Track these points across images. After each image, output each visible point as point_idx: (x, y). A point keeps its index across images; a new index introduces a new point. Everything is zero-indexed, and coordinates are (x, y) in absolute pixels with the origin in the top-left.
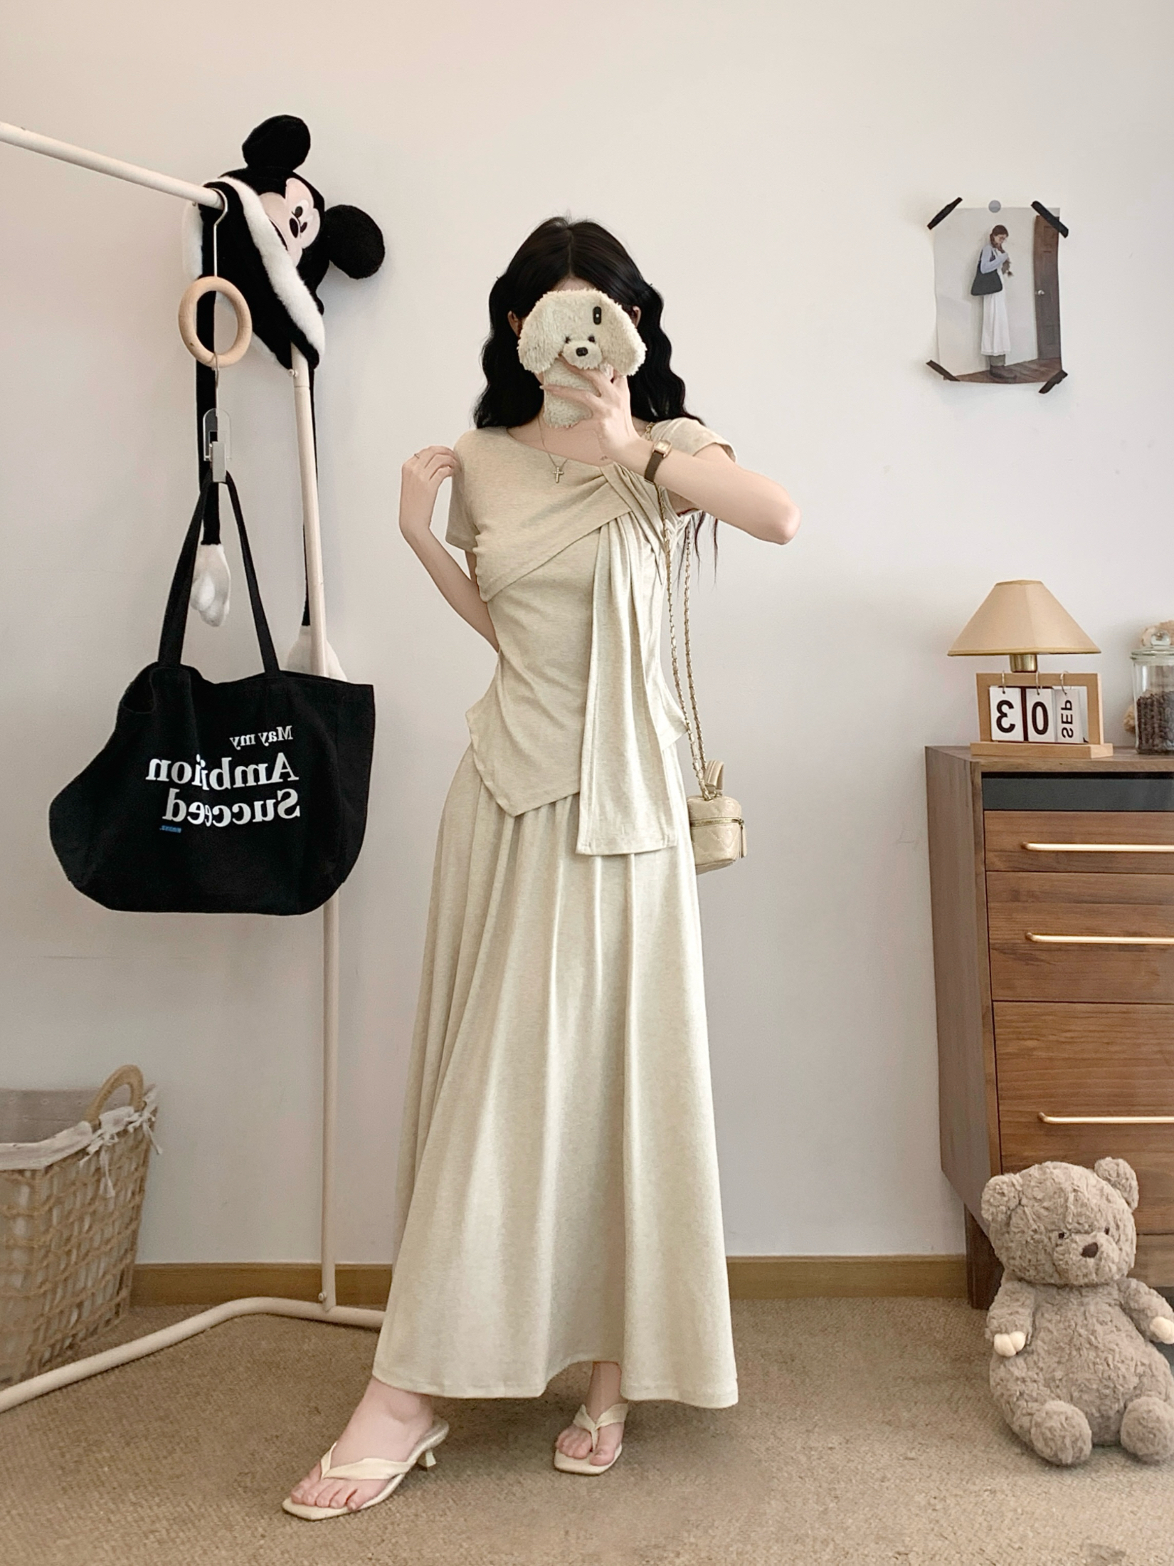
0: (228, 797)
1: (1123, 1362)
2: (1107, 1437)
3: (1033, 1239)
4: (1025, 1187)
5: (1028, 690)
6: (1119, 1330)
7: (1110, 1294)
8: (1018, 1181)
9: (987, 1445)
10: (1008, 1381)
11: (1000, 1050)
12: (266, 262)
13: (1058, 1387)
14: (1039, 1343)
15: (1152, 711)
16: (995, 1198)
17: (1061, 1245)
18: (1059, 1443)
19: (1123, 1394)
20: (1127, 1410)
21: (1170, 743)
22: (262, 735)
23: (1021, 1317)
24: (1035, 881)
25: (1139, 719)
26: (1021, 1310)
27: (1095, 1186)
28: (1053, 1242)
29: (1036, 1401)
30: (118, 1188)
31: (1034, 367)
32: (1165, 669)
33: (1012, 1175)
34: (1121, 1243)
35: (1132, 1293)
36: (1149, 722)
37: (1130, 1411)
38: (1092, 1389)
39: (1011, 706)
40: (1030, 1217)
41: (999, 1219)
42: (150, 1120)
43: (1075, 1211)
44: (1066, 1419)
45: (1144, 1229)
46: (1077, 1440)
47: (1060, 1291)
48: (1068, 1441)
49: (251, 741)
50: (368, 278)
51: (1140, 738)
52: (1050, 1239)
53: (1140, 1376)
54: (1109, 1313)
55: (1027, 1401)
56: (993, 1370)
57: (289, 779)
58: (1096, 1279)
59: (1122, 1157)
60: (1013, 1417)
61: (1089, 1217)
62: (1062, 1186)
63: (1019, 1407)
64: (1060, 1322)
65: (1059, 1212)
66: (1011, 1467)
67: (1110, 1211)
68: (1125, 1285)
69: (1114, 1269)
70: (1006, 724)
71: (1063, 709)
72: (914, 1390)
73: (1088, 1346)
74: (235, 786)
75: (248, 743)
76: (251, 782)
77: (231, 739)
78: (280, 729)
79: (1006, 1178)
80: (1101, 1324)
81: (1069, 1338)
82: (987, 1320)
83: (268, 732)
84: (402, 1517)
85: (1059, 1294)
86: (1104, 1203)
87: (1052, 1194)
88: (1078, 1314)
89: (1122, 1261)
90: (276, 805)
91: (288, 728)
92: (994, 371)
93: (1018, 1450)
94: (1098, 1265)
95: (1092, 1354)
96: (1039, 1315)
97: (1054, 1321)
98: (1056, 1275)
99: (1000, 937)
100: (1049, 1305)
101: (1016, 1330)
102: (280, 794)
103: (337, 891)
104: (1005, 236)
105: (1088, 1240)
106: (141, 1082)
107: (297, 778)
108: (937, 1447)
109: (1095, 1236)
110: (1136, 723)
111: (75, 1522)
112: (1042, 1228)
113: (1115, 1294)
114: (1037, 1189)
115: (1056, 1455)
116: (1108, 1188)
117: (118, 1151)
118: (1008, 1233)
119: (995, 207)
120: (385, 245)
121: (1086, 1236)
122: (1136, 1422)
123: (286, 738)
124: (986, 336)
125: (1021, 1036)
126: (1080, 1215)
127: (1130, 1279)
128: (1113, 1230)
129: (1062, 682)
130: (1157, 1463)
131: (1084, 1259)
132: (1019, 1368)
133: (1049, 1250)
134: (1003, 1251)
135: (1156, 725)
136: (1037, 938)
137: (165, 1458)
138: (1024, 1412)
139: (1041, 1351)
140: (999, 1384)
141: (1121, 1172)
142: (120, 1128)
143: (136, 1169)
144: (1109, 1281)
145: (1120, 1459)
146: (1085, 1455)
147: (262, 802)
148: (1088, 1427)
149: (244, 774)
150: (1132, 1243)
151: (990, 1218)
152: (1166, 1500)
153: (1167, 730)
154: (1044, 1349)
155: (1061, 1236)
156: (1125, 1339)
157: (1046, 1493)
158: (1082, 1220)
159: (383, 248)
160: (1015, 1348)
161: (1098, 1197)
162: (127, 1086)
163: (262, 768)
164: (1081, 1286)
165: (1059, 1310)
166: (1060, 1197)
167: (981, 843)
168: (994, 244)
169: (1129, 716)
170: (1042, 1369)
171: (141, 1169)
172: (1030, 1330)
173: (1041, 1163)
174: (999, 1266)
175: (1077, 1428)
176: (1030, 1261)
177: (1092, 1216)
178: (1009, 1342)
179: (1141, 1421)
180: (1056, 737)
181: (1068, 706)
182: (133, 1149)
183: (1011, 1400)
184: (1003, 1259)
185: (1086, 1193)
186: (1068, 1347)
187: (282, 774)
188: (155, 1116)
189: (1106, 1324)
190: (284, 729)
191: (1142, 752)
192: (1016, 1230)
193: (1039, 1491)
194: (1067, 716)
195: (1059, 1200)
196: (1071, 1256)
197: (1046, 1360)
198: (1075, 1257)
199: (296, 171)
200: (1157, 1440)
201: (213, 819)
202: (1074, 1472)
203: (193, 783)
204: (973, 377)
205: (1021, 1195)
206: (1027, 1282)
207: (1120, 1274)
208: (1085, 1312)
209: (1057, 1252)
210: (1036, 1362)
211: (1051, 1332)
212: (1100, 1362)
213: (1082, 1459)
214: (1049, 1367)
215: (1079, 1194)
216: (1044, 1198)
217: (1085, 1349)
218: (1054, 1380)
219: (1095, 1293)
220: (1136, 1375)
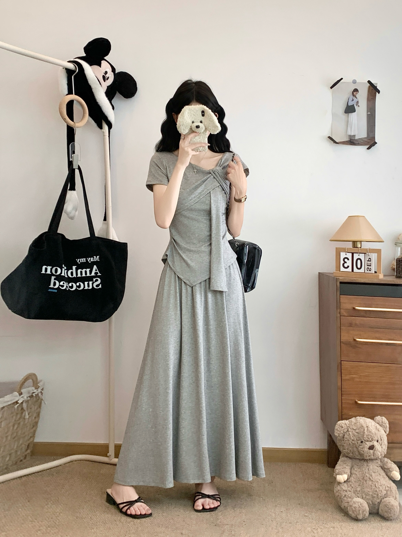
0: (75, 280)
1: (381, 486)
2: (374, 511)
3: (352, 443)
4: (350, 425)
6: (380, 475)
7: (377, 463)
8: (347, 423)
9: (332, 513)
10: (341, 491)
11: (343, 378)
13: (358, 493)
14: (352, 478)
15: (401, 263)
16: (339, 428)
17: (362, 445)
18: (358, 512)
19: (380, 497)
20: (382, 502)
22: (88, 259)
23: (346, 469)
24: (358, 320)
25: (397, 265)
26: (347, 467)
27: (374, 426)
28: (359, 444)
29: (350, 498)
30: (30, 415)
31: (366, 140)
33: (346, 421)
34: (382, 445)
35: (385, 463)
36: (400, 267)
37: (383, 502)
38: (370, 494)
39: (348, 259)
40: (351, 436)
41: (341, 436)
42: (41, 392)
44: (361, 504)
45: (390, 442)
46: (364, 511)
48: (361, 512)
49: (84, 261)
50: (131, 98)
51: (397, 272)
53: (387, 491)
54: (377, 469)
55: (347, 498)
56: (336, 487)
57: (98, 275)
58: (373, 457)
60: (342, 503)
62: (363, 425)
63: (344, 499)
64: (360, 471)
65: (361, 434)
66: (341, 520)
67: (379, 434)
68: (383, 460)
69: (379, 454)
70: (346, 265)
71: (367, 261)
72: (308, 494)
73: (369, 480)
74: (77, 276)
76: (84, 275)
77: (77, 260)
78: (95, 257)
79: (343, 421)
80: (374, 473)
81: (363, 477)
82: (335, 470)
83: (91, 258)
85: (360, 462)
86: (377, 432)
87: (359, 428)
88: (366, 469)
89: (382, 452)
90: (93, 284)
91: (98, 257)
92: (351, 141)
93: (343, 514)
94: (374, 453)
95: (370, 483)
96: (352, 469)
97: (358, 471)
98: (359, 456)
99: (345, 339)
100: (356, 466)
101: (345, 474)
102: (94, 280)
103: (114, 314)
104: (357, 92)
105: (371, 444)
107: (101, 275)
108: (315, 513)
109: (373, 443)
110: (396, 267)
112: (355, 439)
113: (379, 463)
114: (353, 426)
115: (356, 516)
116: (378, 426)
117: (30, 402)
118: (344, 440)
119: (354, 82)
120: (137, 86)
121: (370, 442)
122: (385, 506)
123: (97, 260)
124: (349, 128)
125: (351, 373)
126: (368, 435)
127: (385, 458)
128: (379, 441)
129: (368, 252)
131: (369, 450)
132: (345, 487)
133: (357, 447)
134: (341, 447)
136: (358, 340)
138: (346, 501)
139: (353, 481)
140: (337, 492)
141: (383, 421)
142: (30, 395)
143: (36, 409)
144: (378, 458)
145: (379, 519)
146: (366, 517)
147: (88, 282)
148: (368, 507)
149: (81, 272)
150: (386, 446)
151: (337, 435)
155: (362, 442)
156: (382, 478)
158: (369, 437)
159: (137, 88)
160: (344, 480)
161: (375, 429)
162: (31, 380)
163: (88, 270)
164: (368, 460)
165: (360, 467)
166: (362, 429)
167: (338, 306)
168: (353, 95)
169: (393, 264)
170: (353, 487)
171: (38, 409)
172: (350, 474)
173: (355, 417)
174: (339, 452)
175: (364, 507)
176: (350, 450)
177: (373, 436)
178: (341, 478)
179: (387, 506)
180: (365, 271)
181: (370, 260)
182: (35, 402)
183: (341, 497)
184: (341, 449)
185: (371, 427)
186: (362, 480)
187: (95, 273)
188: (43, 391)
189: (376, 473)
191: (397, 277)
192: (346, 440)
193: (350, 528)
194: (369, 264)
196: (365, 449)
197: (355, 484)
198: (366, 449)
199: (105, 58)
200: (392, 512)
201: (69, 288)
202: (362, 522)
203: (61, 275)
204: (344, 143)
205: (348, 428)
206: (349, 457)
207: (381, 456)
208: (368, 469)
209: (360, 448)
210: (351, 485)
211: (357, 475)
212: (373, 486)
213: (365, 518)
214: (355, 487)
215: (369, 428)
216: (356, 429)
217: (368, 481)
218: (357, 491)
219: (373, 462)
220: (385, 490)
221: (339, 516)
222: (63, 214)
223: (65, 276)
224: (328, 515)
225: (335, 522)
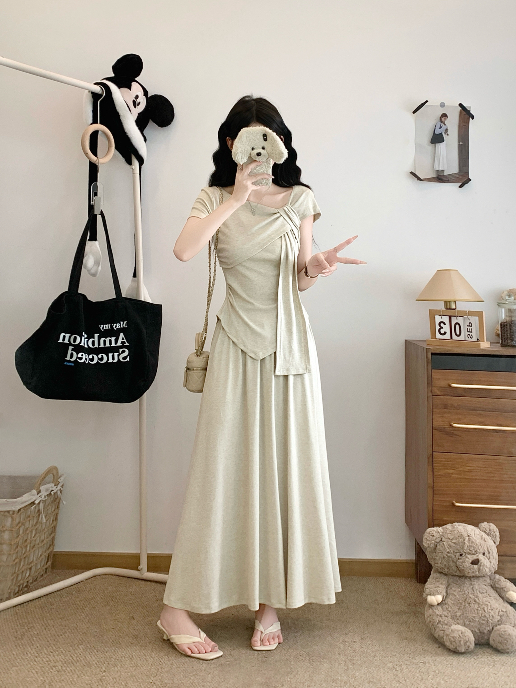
0: (97, 351)
1: (492, 610)
2: (482, 641)
3: (447, 555)
4: (444, 533)
5: (452, 317)
6: (490, 596)
7: (486, 581)
8: (441, 531)
10: (433, 616)
11: (436, 473)
12: (122, 118)
13: (458, 619)
14: (449, 600)
15: (507, 328)
16: (429, 537)
17: (461, 559)
18: (458, 644)
19: (492, 623)
20: (494, 630)
21: (514, 343)
22: (114, 325)
23: (440, 589)
24: (455, 400)
25: (501, 332)
26: (441, 586)
27: (478, 535)
28: (457, 558)
29: (447, 625)
30: (47, 519)
31: (457, 176)
32: (512, 310)
33: (438, 528)
34: (491, 559)
35: (496, 581)
36: (506, 332)
37: (495, 631)
38: (475, 621)
39: (445, 324)
40: (446, 547)
41: (431, 546)
42: (60, 489)
43: (468, 545)
44: (462, 633)
45: (501, 554)
46: (467, 642)
47: (460, 578)
48: (462, 643)
49: (108, 327)
50: (167, 127)
51: (502, 340)
52: (455, 556)
53: (501, 616)
54: (485, 589)
55: (442, 625)
56: (427, 611)
57: (125, 345)
58: (478, 574)
59: (492, 523)
60: (435, 632)
61: (475, 548)
62: (462, 534)
63: (438, 627)
64: (460, 591)
65: (461, 545)
66: (434, 652)
67: (486, 545)
68: (493, 577)
69: (488, 570)
70: (442, 331)
71: (468, 326)
72: (392, 617)
73: (474, 602)
74: (100, 346)
75: (107, 328)
77: (100, 326)
78: (122, 322)
79: (435, 529)
80: (481, 593)
81: (464, 599)
82: (424, 589)
83: (116, 324)
84: (166, 665)
85: (460, 580)
86: (482, 542)
87: (457, 537)
88: (469, 589)
89: (491, 567)
90: (119, 356)
91: (125, 322)
92: (440, 177)
93: (437, 646)
94: (479, 568)
95: (476, 606)
96: (449, 588)
97: (457, 591)
98: (458, 572)
99: (438, 424)
100: (454, 584)
101: (439, 594)
102: (121, 350)
103: (145, 393)
104: (446, 118)
105: (475, 557)
106: (58, 473)
107: (128, 344)
109: (478, 556)
110: (500, 333)
111: (20, 661)
112: (452, 551)
113: (489, 581)
114: (449, 534)
115: (456, 648)
116: (485, 536)
117: (47, 502)
118: (436, 553)
119: (442, 105)
120: (175, 112)
121: (473, 555)
122: (498, 636)
123: (124, 326)
124: (436, 162)
125: (446, 468)
126: (470, 546)
127: (496, 575)
128: (486, 554)
129: (468, 315)
130: (508, 653)
131: (472, 565)
132: (439, 611)
133: (455, 561)
134: (432, 560)
135: (508, 334)
136: (455, 425)
137: (61, 635)
138: (441, 629)
139: (450, 603)
140: (429, 617)
141: (491, 527)
142: (48, 493)
143: (54, 510)
144: (485, 575)
145: (490, 651)
147: (112, 354)
148: (473, 637)
149: (105, 341)
150: (496, 560)
151: (427, 546)
152: (512, 669)
153: (513, 337)
154: (451, 603)
155: (461, 555)
156: (493, 600)
157: (451, 664)
158: (472, 549)
159: (174, 114)
160: (438, 602)
161: (480, 539)
162: (51, 475)
163: (113, 339)
164: (471, 577)
165: (459, 586)
166: (461, 538)
167: (430, 382)
168: (442, 121)
169: (497, 329)
170: (450, 611)
171: (56, 510)
172: (445, 594)
174: (430, 567)
175: (467, 637)
176: (445, 565)
177: (477, 547)
178: (435, 599)
179: (501, 635)
180: (465, 338)
181: (470, 325)
182: (52, 502)
183: (435, 624)
184: (432, 563)
185: (474, 537)
186: (464, 602)
187: (122, 342)
188: (62, 488)
189: (484, 593)
190: (124, 323)
191: (503, 345)
192: (439, 551)
193: (447, 664)
194: (470, 329)
195: (461, 540)
196: (466, 564)
197: (453, 608)
198: (468, 564)
199: (136, 79)
200: (508, 643)
201: (89, 360)
202: (465, 656)
203: (80, 345)
204: (429, 180)
205: (442, 537)
206: (444, 574)
207: (491, 573)
208: (473, 588)
209: (459, 562)
210: (447, 609)
211: (456, 596)
212: (480, 609)
213: (470, 650)
214: (454, 610)
215: (471, 537)
216: (453, 539)
217: (473, 604)
218: (456, 616)
219: (478, 580)
220: (499, 616)
221: (433, 647)
222: (83, 270)
223: (84, 346)
224: (416, 646)
225: (426, 656)
